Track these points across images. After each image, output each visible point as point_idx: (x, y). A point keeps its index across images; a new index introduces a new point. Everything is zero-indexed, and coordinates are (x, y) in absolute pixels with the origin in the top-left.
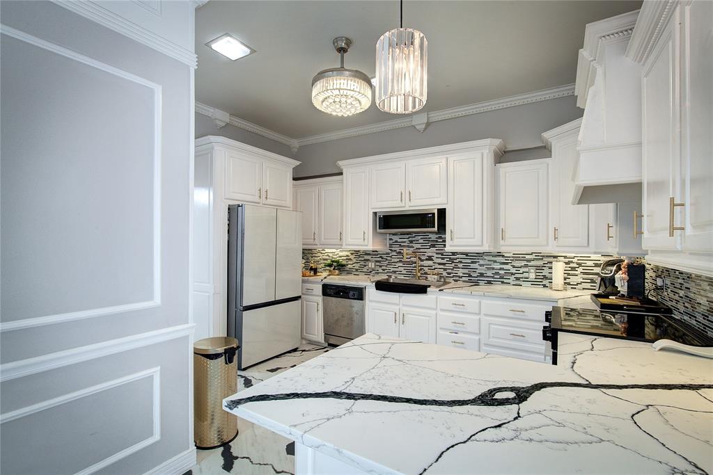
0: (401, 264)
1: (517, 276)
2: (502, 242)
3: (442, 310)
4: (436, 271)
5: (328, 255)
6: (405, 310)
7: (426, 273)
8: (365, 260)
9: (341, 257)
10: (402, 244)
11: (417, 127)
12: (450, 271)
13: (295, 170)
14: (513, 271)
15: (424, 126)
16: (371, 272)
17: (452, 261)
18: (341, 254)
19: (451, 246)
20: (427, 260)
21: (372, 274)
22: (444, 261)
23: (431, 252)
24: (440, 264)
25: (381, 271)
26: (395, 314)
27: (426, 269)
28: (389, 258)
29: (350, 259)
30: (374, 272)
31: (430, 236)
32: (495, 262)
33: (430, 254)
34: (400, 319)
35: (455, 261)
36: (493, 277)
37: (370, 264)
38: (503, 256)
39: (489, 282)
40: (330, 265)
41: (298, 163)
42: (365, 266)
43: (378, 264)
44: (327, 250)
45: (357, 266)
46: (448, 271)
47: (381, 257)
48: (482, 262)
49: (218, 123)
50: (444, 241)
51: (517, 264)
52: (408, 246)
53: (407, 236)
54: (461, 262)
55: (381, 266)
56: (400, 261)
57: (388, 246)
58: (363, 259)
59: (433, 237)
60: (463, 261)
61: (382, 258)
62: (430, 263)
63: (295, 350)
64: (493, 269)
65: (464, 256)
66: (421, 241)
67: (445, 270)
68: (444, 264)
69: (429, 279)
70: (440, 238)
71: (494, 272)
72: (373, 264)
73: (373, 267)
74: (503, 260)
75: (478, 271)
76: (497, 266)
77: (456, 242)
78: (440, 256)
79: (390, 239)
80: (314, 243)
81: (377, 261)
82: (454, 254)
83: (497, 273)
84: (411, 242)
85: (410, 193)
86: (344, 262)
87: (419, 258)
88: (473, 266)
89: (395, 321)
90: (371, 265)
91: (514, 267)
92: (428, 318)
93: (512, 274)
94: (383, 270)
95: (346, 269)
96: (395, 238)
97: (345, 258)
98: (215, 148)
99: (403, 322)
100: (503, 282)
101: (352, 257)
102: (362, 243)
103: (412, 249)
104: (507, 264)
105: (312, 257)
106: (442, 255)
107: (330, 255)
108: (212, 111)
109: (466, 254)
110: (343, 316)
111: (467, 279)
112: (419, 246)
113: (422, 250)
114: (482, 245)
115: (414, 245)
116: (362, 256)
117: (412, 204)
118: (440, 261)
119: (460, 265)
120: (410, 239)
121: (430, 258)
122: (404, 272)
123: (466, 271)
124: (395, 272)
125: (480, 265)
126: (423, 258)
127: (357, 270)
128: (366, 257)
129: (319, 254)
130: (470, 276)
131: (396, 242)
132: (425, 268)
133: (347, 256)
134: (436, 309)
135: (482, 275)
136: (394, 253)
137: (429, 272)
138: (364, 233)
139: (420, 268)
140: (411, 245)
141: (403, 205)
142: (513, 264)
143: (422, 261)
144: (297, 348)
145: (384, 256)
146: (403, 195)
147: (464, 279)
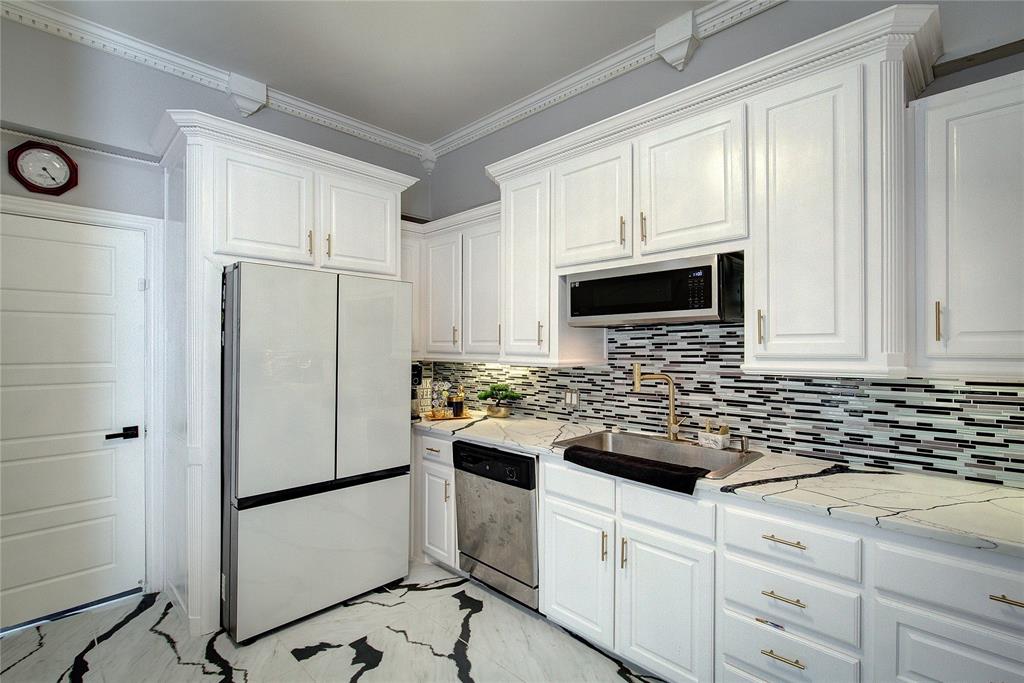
0: (634, 400)
1: (981, 450)
2: (934, 347)
3: (731, 547)
4: (720, 421)
5: (489, 375)
6: (628, 527)
7: (695, 425)
8: (559, 387)
9: (512, 378)
10: (638, 352)
11: (668, 57)
12: (759, 423)
13: (407, 196)
14: (970, 434)
15: (682, 51)
16: (570, 414)
17: (764, 396)
18: (514, 372)
19: (760, 358)
20: (697, 391)
21: (572, 418)
22: (744, 397)
23: (708, 372)
24: (731, 403)
25: (590, 412)
26: (604, 536)
27: (695, 414)
28: (608, 385)
29: (530, 385)
30: (576, 414)
31: (706, 330)
32: (901, 404)
33: (706, 378)
34: (616, 551)
35: (773, 397)
36: (894, 449)
37: (569, 395)
38: (929, 389)
39: (882, 464)
40: (492, 396)
41: (411, 181)
42: (558, 399)
43: (584, 396)
44: (489, 366)
45: (543, 399)
46: (755, 422)
47: (591, 381)
48: (855, 403)
49: (240, 103)
50: (741, 345)
51: (981, 414)
52: (652, 358)
53: (649, 333)
54: (791, 401)
55: (590, 402)
56: (632, 393)
57: (606, 355)
58: (554, 384)
59: (714, 333)
60: (798, 397)
61: (594, 384)
62: (706, 399)
63: (395, 585)
64: (895, 424)
65: (801, 386)
66: (683, 344)
67: (746, 418)
68: (743, 404)
69: (702, 441)
70: (731, 335)
71: (897, 433)
72: (574, 395)
73: (575, 402)
74: (929, 400)
75: (843, 429)
76: (910, 418)
77: (775, 345)
78: (731, 382)
79: (611, 341)
80: (455, 350)
81: (583, 391)
82: (769, 379)
83: (911, 439)
84: (658, 346)
85: (643, 219)
86: (519, 391)
87: (678, 386)
88: (828, 412)
89: (604, 553)
90: (572, 399)
91: (970, 422)
92: (690, 563)
93: (964, 444)
94: (597, 411)
95: (522, 405)
96: (622, 338)
97: (520, 381)
98: (190, 140)
99: (624, 561)
100: (928, 467)
101: (533, 379)
102: (536, 350)
103: (660, 365)
104: (945, 411)
105: (463, 377)
106: (737, 379)
107: (494, 373)
108: (227, 78)
109: (808, 381)
110: (492, 521)
111: (809, 448)
112: (677, 356)
113: (683, 367)
114: (864, 357)
115: (664, 354)
116: (555, 379)
117: (649, 248)
118: (731, 395)
119: (789, 410)
120: (657, 340)
121: (705, 388)
122: (642, 418)
123: (807, 426)
124: (621, 417)
125: (853, 413)
126: (689, 386)
127: (542, 408)
128: (562, 381)
129: (474, 373)
130: (818, 439)
131: (624, 346)
132: (692, 412)
133: (525, 377)
134: (714, 541)
135: (856, 439)
136: (619, 374)
137: (703, 421)
138: (540, 326)
139: (679, 411)
140: (657, 353)
141: (628, 252)
142: (969, 413)
143: (686, 393)
144: (402, 580)
145: (598, 380)
146: (628, 228)
147: (799, 446)
